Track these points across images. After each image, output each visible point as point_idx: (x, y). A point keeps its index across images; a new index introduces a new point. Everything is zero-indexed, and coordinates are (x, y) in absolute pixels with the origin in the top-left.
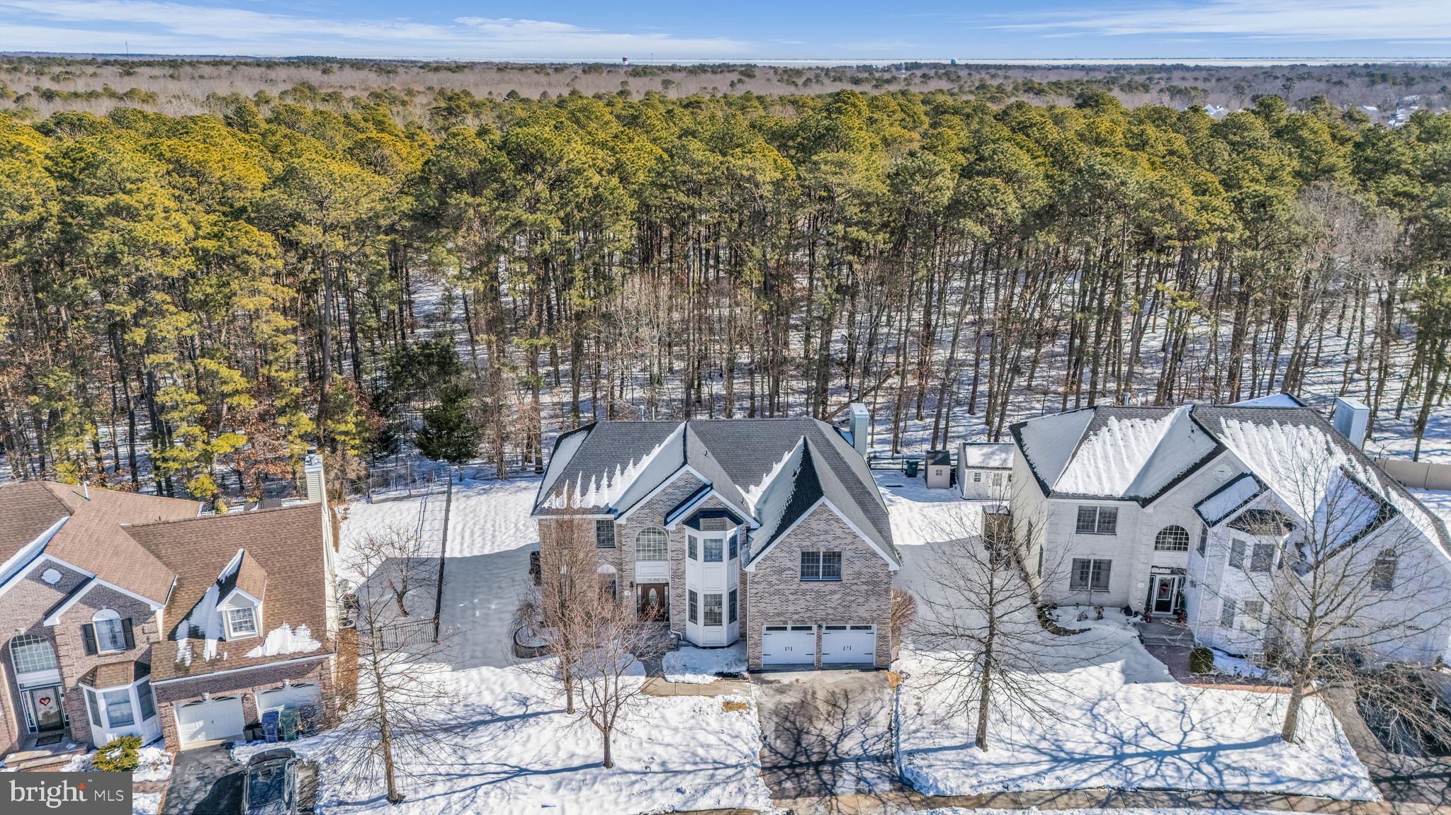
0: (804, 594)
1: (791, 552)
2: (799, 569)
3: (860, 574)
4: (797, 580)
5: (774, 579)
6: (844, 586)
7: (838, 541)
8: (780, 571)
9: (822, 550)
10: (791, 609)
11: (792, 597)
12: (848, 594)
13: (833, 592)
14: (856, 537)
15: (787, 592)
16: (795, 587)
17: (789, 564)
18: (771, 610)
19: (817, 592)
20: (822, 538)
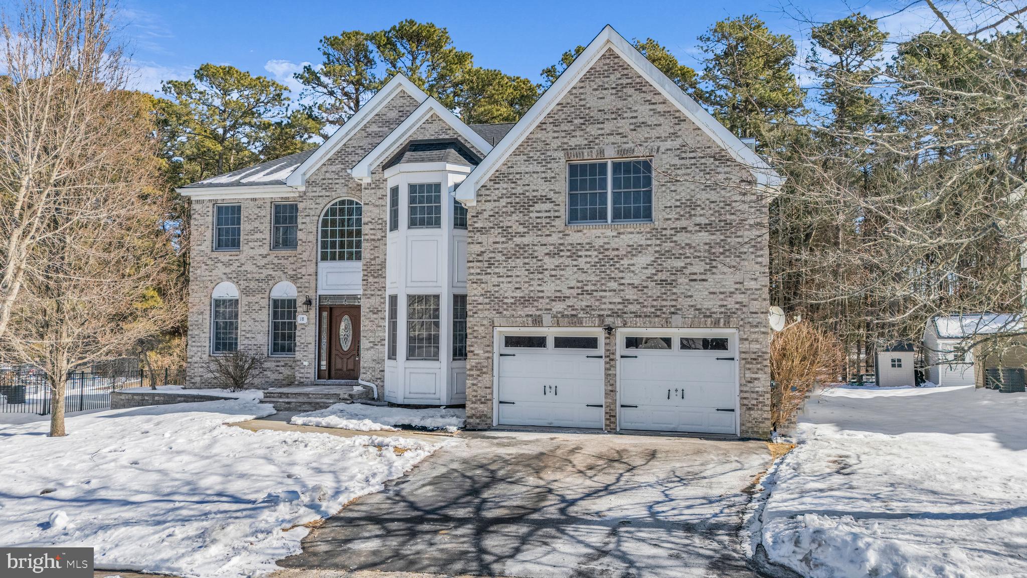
0: (574, 256)
1: (547, 161)
2: (563, 199)
3: (691, 205)
4: (559, 224)
5: (513, 222)
6: (657, 234)
7: (643, 133)
8: (526, 204)
9: (610, 155)
10: (550, 288)
11: (549, 263)
12: (668, 254)
13: (635, 250)
14: (681, 120)
15: (541, 251)
16: (555, 239)
17: (544, 189)
18: (508, 291)
19: (602, 250)
20: (608, 127)
